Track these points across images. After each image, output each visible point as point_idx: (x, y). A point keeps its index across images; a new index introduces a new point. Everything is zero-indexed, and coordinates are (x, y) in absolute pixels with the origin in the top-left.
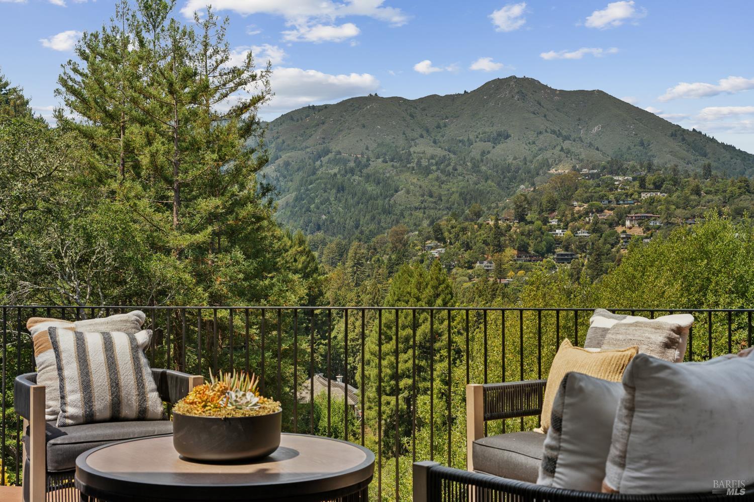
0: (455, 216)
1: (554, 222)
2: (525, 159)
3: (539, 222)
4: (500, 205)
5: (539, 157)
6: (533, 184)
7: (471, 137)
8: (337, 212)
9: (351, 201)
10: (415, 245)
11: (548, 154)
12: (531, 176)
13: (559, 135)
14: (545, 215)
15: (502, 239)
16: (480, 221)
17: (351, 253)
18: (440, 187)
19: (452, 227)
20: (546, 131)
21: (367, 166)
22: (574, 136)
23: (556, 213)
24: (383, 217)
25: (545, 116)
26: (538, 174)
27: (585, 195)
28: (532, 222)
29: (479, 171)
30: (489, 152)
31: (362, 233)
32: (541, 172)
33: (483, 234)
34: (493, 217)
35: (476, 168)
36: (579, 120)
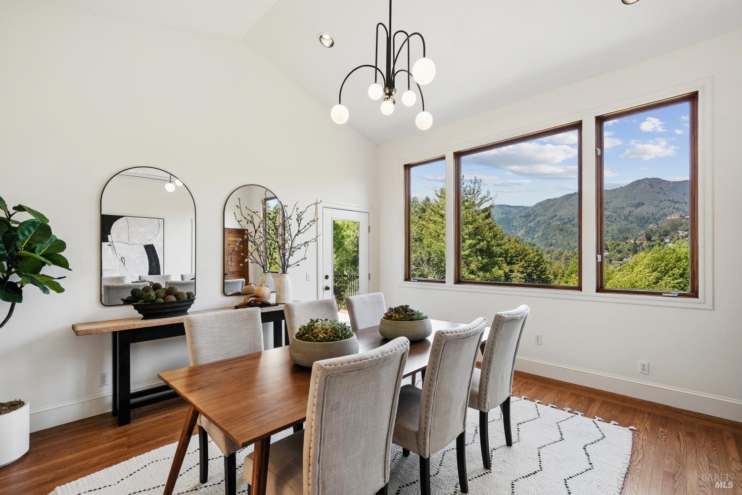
0: (613, 239)
1: (667, 241)
2: (653, 213)
3: (659, 241)
4: (639, 234)
5: (661, 212)
6: (657, 224)
7: (624, 206)
8: (560, 239)
9: (566, 235)
11: (666, 211)
12: (656, 221)
13: (673, 201)
14: (662, 237)
15: (638, 248)
16: (627, 241)
17: (564, 255)
18: (608, 227)
19: (612, 244)
20: (665, 200)
22: (681, 201)
23: (668, 237)
25: (664, 194)
26: (660, 220)
27: (686, 228)
28: (655, 241)
29: (628, 220)
30: (633, 212)
31: (570, 247)
32: (662, 219)
33: (628, 246)
34: (634, 239)
35: (626, 218)
36: (685, 194)
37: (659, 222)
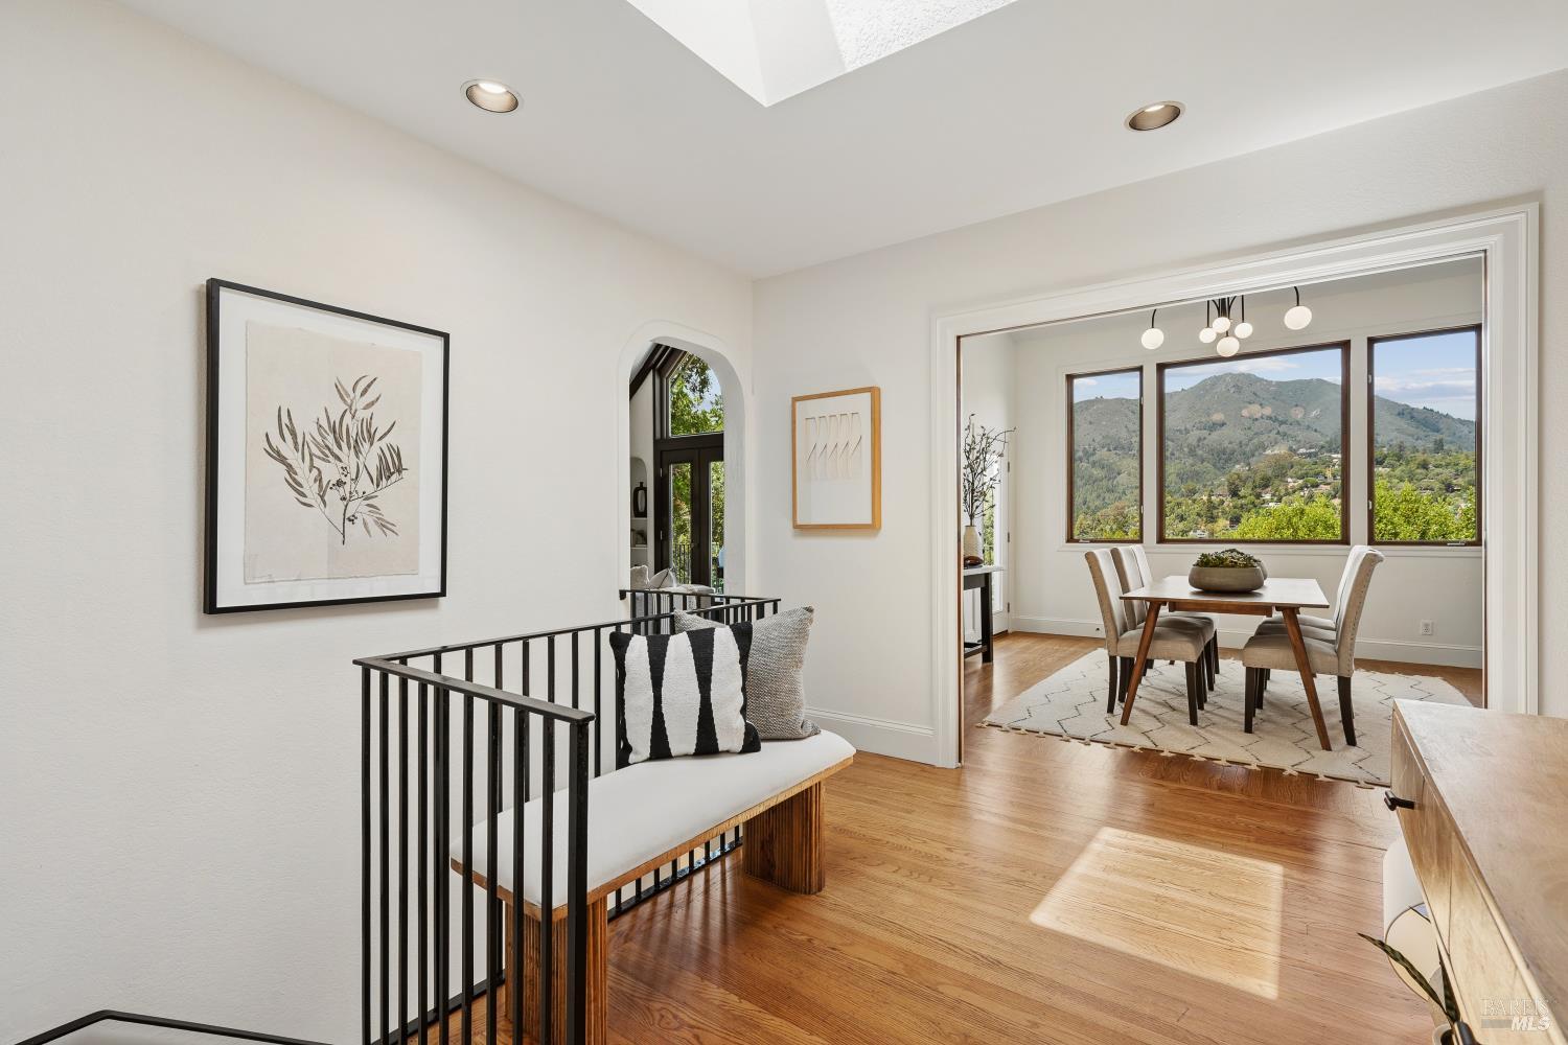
1: (1268, 497)
2: (1241, 443)
3: (1252, 497)
5: (1255, 441)
6: (1249, 464)
7: (1188, 426)
10: (1134, 518)
11: (1264, 438)
12: (1247, 458)
13: (1276, 419)
14: (1258, 490)
15: (1215, 512)
16: (1195, 497)
20: (1262, 418)
21: (1093, 454)
22: (1290, 420)
23: (1269, 489)
24: (1107, 495)
26: (1253, 455)
27: (1301, 472)
28: (1245, 497)
30: (1205, 438)
31: (1088, 508)
32: (1257, 453)
33: (1197, 508)
34: (1207, 493)
35: (1192, 453)
37: (1253, 460)
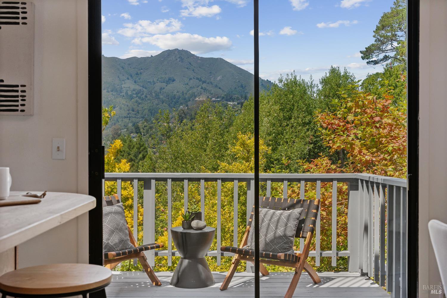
2: (183, 92)
5: (190, 92)
6: (187, 106)
7: (155, 80)
11: (195, 90)
13: (200, 80)
19: (145, 127)
20: (194, 78)
22: (208, 81)
25: (193, 70)
26: (190, 100)
29: (159, 98)
30: (164, 88)
36: (211, 73)
